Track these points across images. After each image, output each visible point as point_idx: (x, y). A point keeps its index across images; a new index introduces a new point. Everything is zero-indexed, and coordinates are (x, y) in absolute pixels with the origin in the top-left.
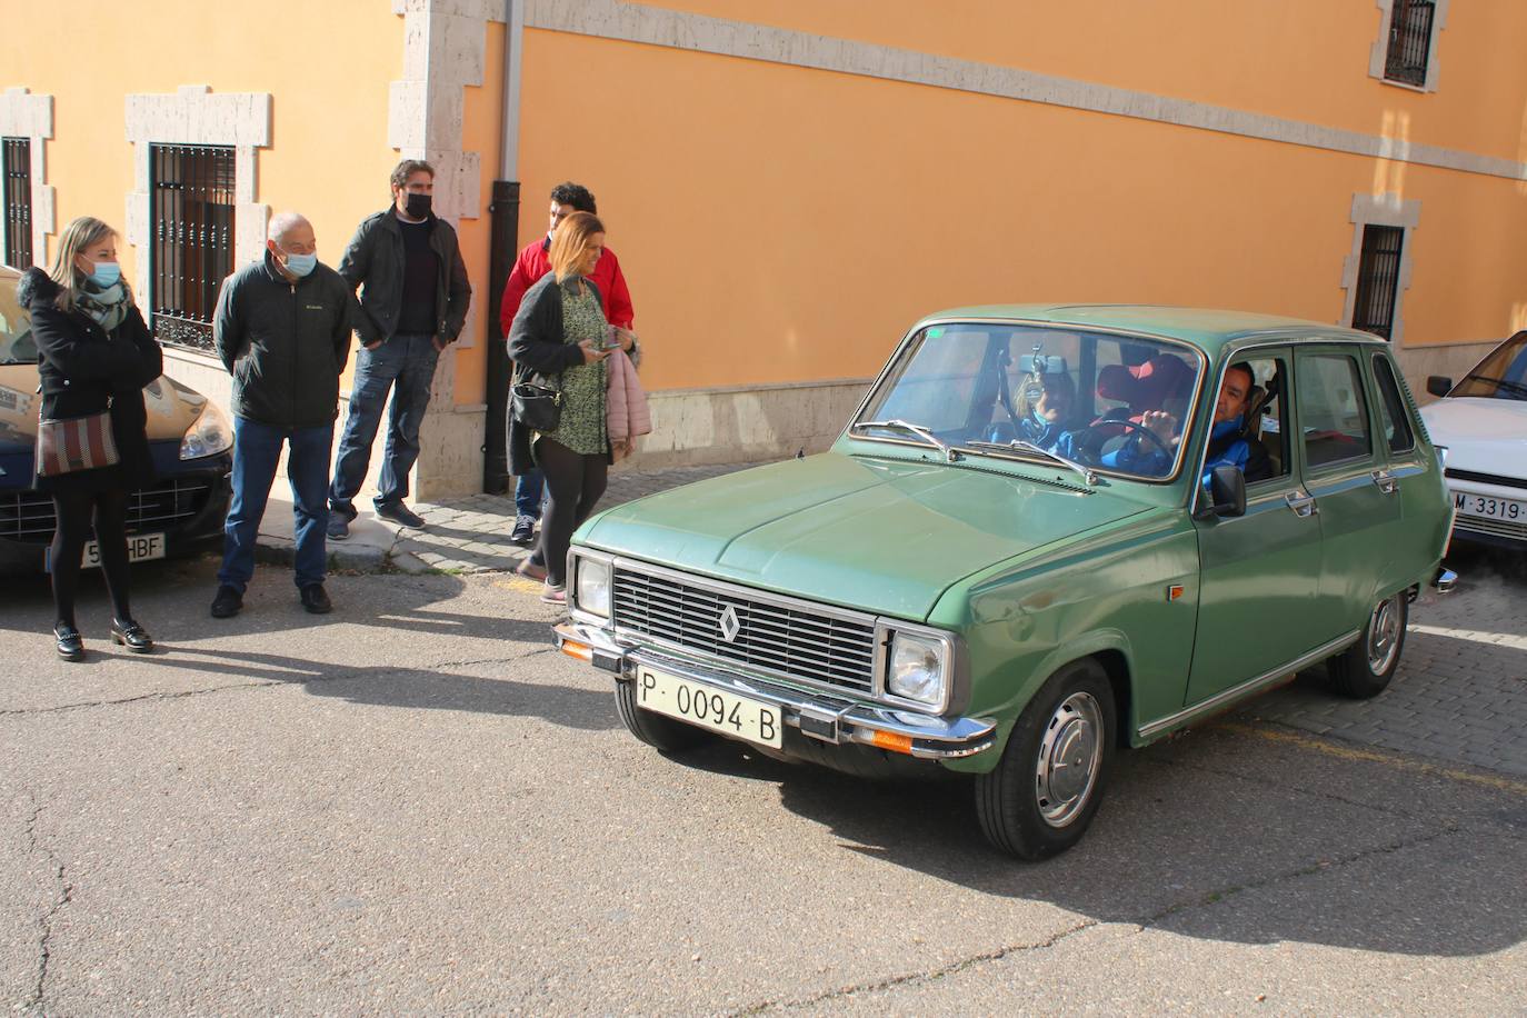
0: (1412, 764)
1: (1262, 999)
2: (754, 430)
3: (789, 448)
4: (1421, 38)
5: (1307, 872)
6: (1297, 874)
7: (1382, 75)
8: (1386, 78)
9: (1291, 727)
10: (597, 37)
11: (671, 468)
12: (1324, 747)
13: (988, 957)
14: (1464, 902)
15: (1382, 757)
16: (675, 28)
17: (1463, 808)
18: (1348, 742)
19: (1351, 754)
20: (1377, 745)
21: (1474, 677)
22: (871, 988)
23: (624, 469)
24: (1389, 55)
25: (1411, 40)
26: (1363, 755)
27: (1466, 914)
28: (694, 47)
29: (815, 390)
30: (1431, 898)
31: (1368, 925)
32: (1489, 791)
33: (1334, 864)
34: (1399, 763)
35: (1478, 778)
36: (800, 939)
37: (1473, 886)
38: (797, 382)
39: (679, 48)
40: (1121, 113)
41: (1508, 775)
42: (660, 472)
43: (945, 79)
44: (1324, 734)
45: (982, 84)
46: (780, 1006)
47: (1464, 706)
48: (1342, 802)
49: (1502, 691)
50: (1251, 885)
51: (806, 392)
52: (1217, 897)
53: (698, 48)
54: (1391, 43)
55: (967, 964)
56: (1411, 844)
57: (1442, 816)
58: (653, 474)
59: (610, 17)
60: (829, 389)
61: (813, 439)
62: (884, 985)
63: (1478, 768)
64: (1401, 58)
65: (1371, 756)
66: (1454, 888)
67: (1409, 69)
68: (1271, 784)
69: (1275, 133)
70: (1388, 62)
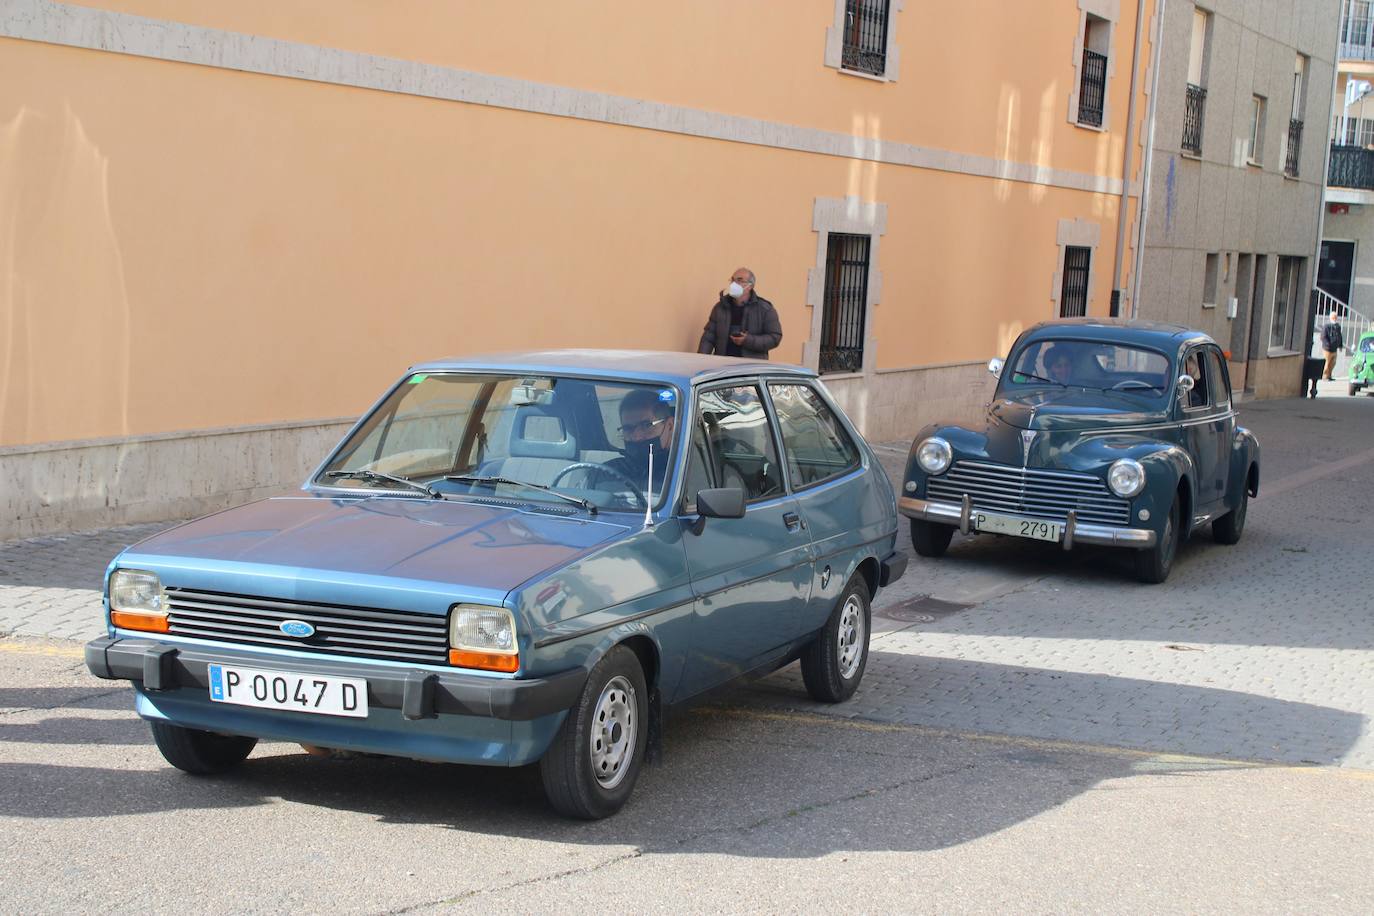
0: (932, 732)
1: (845, 860)
2: (191, 482)
3: (228, 502)
4: (878, 21)
5: (859, 796)
6: (853, 798)
7: (838, 62)
8: (843, 67)
9: (825, 715)
10: (21, 39)
11: (105, 528)
12: (856, 725)
13: (630, 856)
14: (984, 804)
15: (905, 729)
16: (102, 29)
17: (978, 753)
18: (877, 721)
19: (879, 728)
20: (901, 722)
21: (978, 673)
22: (549, 878)
23: (55, 529)
24: (846, 41)
25: (867, 23)
26: (890, 728)
27: (986, 810)
28: (122, 51)
29: (255, 434)
30: (959, 804)
31: (914, 820)
32: (997, 744)
33: (881, 790)
34: (922, 732)
35: (987, 737)
36: (475, 859)
37: (991, 795)
38: (237, 426)
39: (110, 52)
40: (567, 114)
41: (1013, 736)
42: (95, 532)
43: (382, 81)
44: (853, 718)
45: (421, 87)
46: (484, 892)
47: (972, 694)
48: (880, 757)
49: (1004, 682)
50: (819, 806)
51: (245, 437)
52: (794, 813)
53: (126, 51)
54: (847, 28)
55: (614, 861)
56: (938, 776)
57: (961, 759)
58: (88, 533)
59: (34, 18)
60: (269, 433)
61: (254, 492)
62: (557, 876)
63: (986, 733)
64: (857, 45)
65: (897, 729)
66: (975, 798)
67: (867, 55)
68: (818, 749)
69: (729, 132)
70: (844, 49)
